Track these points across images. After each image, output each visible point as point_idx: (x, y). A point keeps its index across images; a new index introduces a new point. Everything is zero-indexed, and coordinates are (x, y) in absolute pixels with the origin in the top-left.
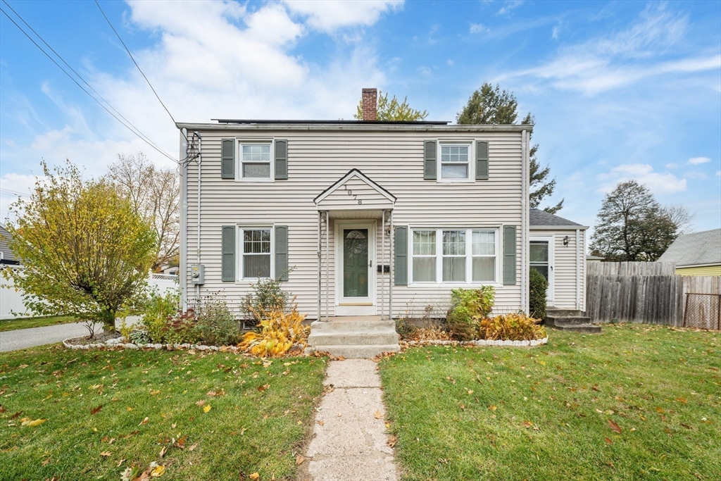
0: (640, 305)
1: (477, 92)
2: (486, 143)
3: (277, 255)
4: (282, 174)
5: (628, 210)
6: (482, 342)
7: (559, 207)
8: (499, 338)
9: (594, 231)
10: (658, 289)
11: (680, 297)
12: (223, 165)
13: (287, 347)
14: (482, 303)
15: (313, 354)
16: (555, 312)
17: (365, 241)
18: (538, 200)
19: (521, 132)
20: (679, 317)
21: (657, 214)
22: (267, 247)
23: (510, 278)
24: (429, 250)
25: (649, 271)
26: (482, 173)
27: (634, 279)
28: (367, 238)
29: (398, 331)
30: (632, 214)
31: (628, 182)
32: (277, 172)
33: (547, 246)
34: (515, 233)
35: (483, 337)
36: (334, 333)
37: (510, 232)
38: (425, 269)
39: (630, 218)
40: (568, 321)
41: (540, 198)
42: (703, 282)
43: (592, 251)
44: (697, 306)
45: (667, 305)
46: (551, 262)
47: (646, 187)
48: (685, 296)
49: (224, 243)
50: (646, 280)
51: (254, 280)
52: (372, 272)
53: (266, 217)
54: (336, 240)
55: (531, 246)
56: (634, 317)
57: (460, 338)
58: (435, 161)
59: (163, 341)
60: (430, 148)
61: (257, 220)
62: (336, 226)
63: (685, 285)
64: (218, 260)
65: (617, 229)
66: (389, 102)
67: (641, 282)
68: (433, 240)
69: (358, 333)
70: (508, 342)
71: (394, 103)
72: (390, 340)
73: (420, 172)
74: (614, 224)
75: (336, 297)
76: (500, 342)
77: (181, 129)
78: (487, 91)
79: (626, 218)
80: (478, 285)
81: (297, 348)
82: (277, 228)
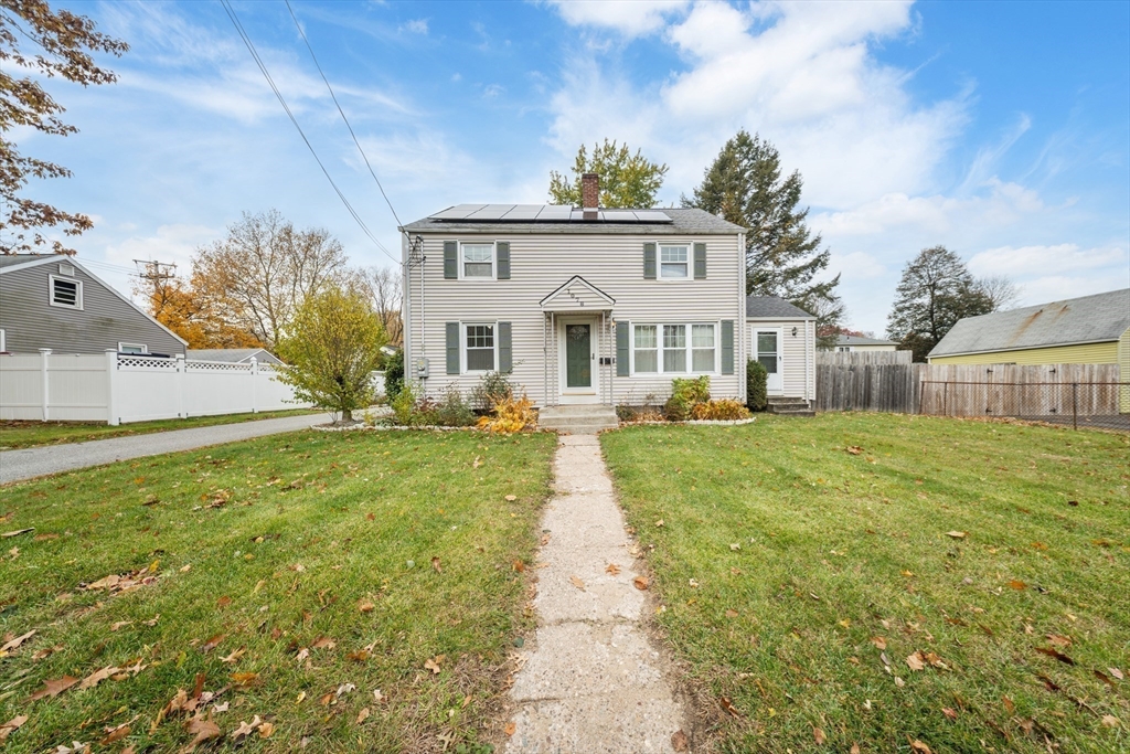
0: (875, 394)
1: (731, 141)
2: (704, 245)
3: (501, 349)
4: (504, 273)
5: (934, 284)
6: (693, 422)
7: (835, 282)
8: (709, 418)
9: (894, 309)
10: (893, 378)
11: (916, 386)
12: (445, 266)
13: (521, 425)
14: (698, 391)
15: (544, 430)
16: (776, 399)
17: (588, 334)
18: (810, 274)
19: (737, 235)
20: (916, 405)
21: (971, 289)
22: (490, 342)
23: (728, 368)
24: (650, 343)
25: (884, 360)
26: (701, 271)
27: (868, 369)
28: (589, 333)
29: (619, 415)
30: (940, 288)
31: (934, 248)
32: (499, 272)
33: (775, 338)
34: (732, 328)
35: (696, 419)
36: (561, 416)
37: (728, 327)
38: (647, 360)
39: (938, 293)
40: (787, 407)
41: (813, 272)
42: (939, 370)
43: (890, 334)
44: (934, 394)
45: (903, 394)
46: (780, 352)
47: (958, 254)
48: (921, 384)
49: (448, 338)
50: (880, 369)
51: (483, 373)
52: (595, 364)
53: (489, 314)
54: (559, 335)
55: (759, 337)
56: (869, 405)
57: (672, 418)
58: (654, 262)
59: (409, 424)
60: (649, 251)
61: (480, 318)
62: (558, 322)
63: (921, 373)
64: (443, 354)
65: (919, 307)
66: (618, 150)
67: (875, 371)
68: (655, 334)
69: (582, 416)
70: (716, 422)
71: (624, 152)
72: (610, 420)
73: (640, 271)
74: (917, 301)
75: (560, 388)
76: (708, 422)
77: (404, 232)
78: (744, 141)
79: (932, 293)
80: (696, 375)
81: (528, 428)
82: (500, 324)
